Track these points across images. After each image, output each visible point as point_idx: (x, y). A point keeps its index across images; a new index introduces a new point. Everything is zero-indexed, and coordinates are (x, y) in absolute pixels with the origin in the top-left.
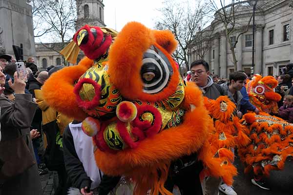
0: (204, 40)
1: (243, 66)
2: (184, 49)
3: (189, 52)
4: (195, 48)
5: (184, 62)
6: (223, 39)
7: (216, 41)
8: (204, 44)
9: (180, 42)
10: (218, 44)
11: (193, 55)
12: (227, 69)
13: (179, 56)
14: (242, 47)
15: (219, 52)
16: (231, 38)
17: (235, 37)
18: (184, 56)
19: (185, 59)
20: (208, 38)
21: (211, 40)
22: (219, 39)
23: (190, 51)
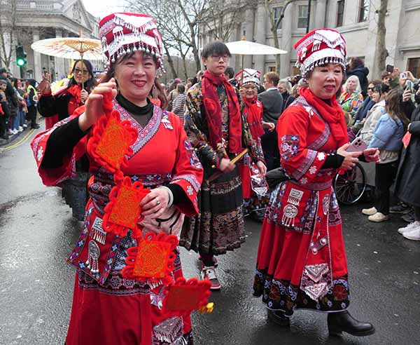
0: (228, 11)
1: (291, 62)
2: (192, 25)
3: (202, 31)
4: (211, 25)
5: (191, 49)
6: (261, 9)
7: (248, 12)
8: (228, 18)
9: (184, 11)
10: (252, 19)
11: (208, 38)
12: (265, 66)
13: (183, 37)
14: (292, 27)
15: (253, 35)
16: (275, 9)
17: (281, 7)
18: (191, 39)
19: (192, 45)
20: (235, 6)
21: (241, 10)
22: (255, 9)
23: (204, 29)
